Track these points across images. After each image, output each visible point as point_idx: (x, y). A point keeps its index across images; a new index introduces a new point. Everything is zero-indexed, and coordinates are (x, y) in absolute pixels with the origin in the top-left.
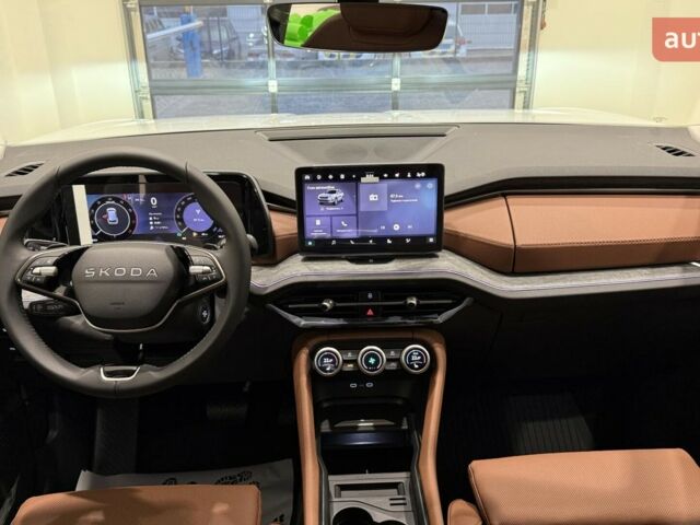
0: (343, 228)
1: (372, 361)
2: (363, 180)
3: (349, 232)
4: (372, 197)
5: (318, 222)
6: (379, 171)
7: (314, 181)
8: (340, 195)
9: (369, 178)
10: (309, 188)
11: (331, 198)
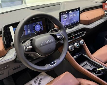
0: (67, 23)
1: (78, 45)
2: (70, 13)
3: (68, 24)
4: (71, 16)
5: (63, 23)
6: (72, 10)
7: (62, 14)
8: (66, 16)
9: (71, 12)
10: (62, 16)
11: (65, 17)
